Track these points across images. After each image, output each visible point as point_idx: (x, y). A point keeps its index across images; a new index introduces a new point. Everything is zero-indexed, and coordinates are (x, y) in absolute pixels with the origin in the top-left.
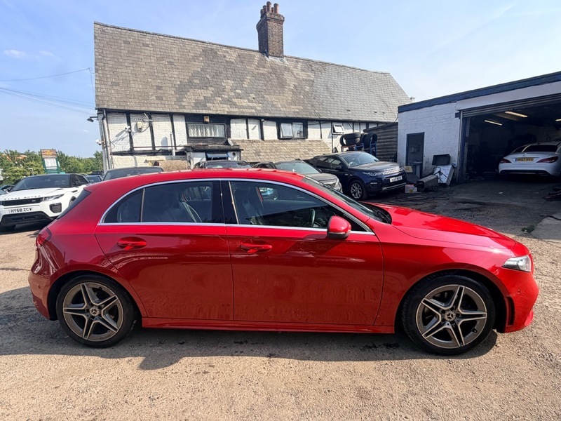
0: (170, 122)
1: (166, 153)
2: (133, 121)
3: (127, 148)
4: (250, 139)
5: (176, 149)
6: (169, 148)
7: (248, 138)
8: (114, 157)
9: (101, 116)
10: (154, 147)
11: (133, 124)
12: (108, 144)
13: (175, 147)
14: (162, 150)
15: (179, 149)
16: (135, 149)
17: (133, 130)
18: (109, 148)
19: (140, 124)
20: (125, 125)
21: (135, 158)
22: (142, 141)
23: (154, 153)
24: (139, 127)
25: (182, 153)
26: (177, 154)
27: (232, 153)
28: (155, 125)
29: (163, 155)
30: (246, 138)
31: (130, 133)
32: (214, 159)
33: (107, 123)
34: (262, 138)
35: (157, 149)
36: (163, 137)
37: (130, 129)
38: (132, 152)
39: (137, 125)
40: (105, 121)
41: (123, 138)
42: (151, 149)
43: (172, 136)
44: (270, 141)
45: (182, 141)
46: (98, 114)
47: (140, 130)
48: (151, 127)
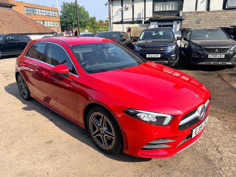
0: (144, 3)
1: (139, 22)
2: (124, 4)
3: (120, 20)
4: (198, 10)
5: (145, 20)
6: (141, 19)
7: (196, 9)
8: (114, 25)
9: (109, 2)
10: (133, 19)
11: (124, 6)
12: (111, 18)
13: (145, 18)
14: (138, 21)
15: (147, 19)
16: (124, 20)
17: (124, 9)
18: (111, 20)
19: (127, 5)
20: (120, 7)
21: (123, 26)
22: (128, 16)
23: (133, 23)
24: (126, 7)
25: (147, 22)
26: (145, 23)
27: (176, 21)
28: (135, 5)
29: (138, 23)
30: (194, 10)
31: (122, 11)
32: (164, 26)
33: (112, 6)
34: (208, 9)
35: (135, 20)
36: (139, 12)
37: (122, 8)
38: (122, 22)
39: (126, 6)
40: (111, 5)
41: (119, 14)
42: (132, 20)
43: (144, 12)
44: (214, 12)
45: (149, 14)
46: (108, 1)
47: (127, 9)
48: (133, 7)
